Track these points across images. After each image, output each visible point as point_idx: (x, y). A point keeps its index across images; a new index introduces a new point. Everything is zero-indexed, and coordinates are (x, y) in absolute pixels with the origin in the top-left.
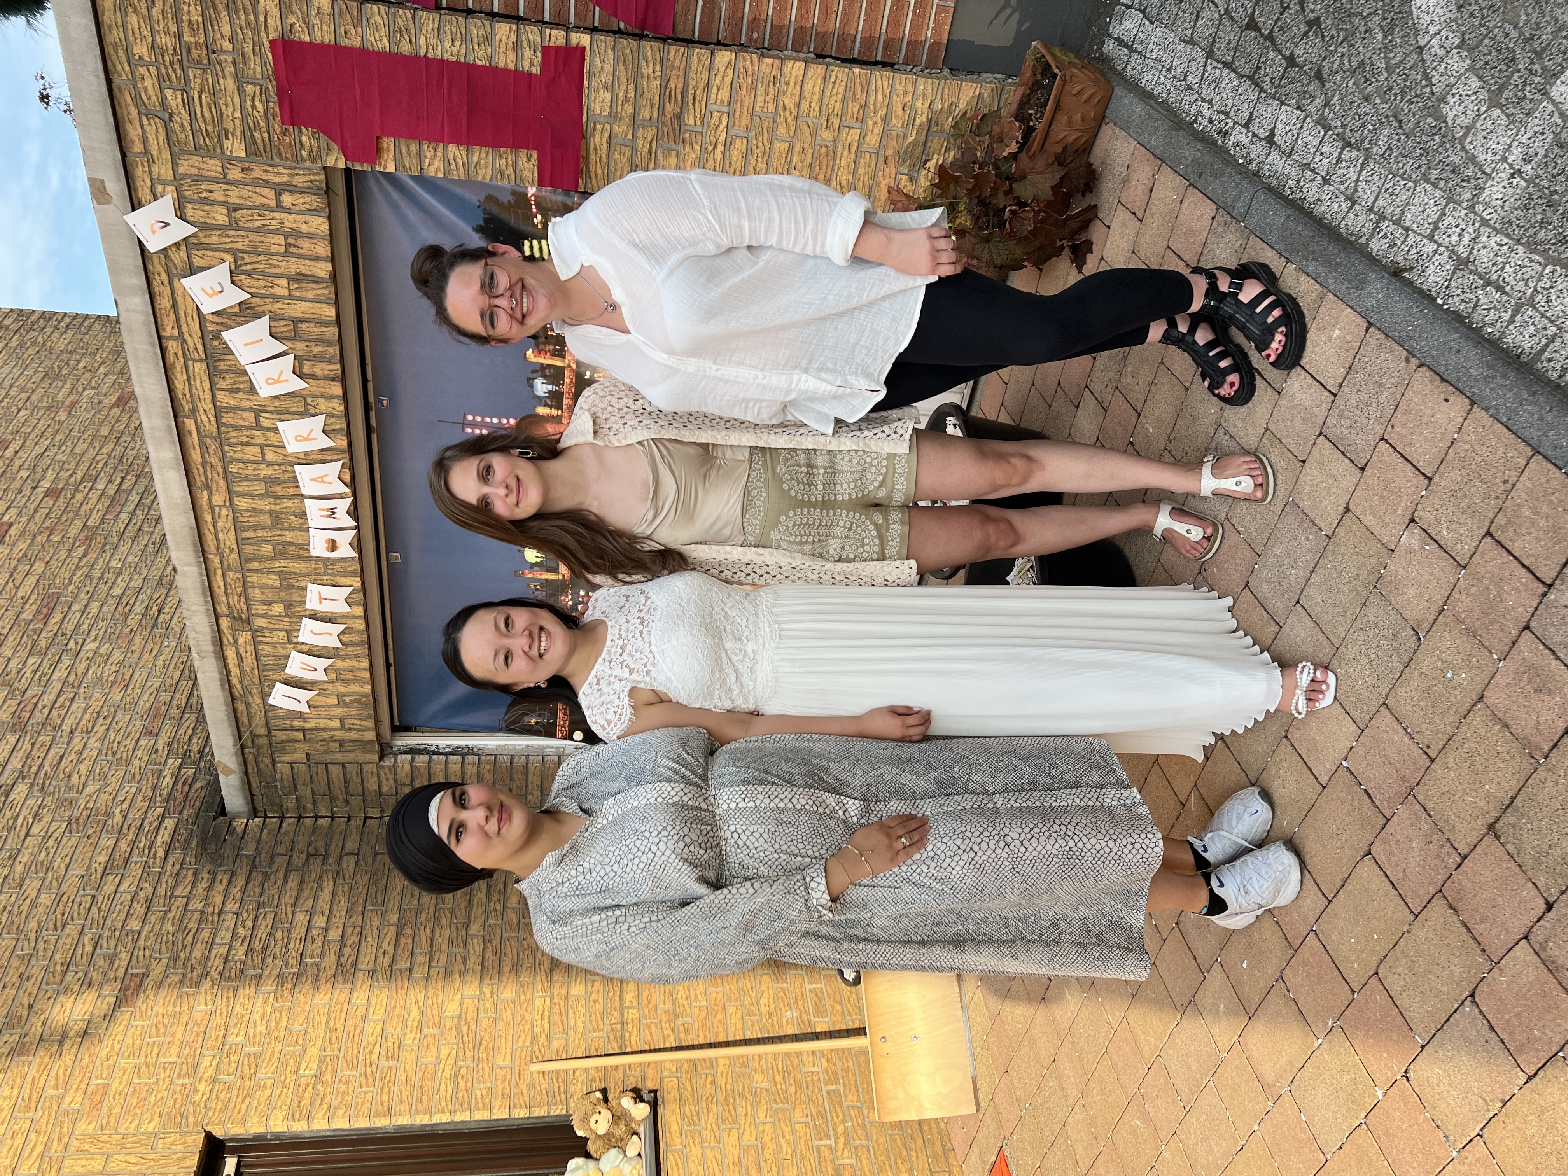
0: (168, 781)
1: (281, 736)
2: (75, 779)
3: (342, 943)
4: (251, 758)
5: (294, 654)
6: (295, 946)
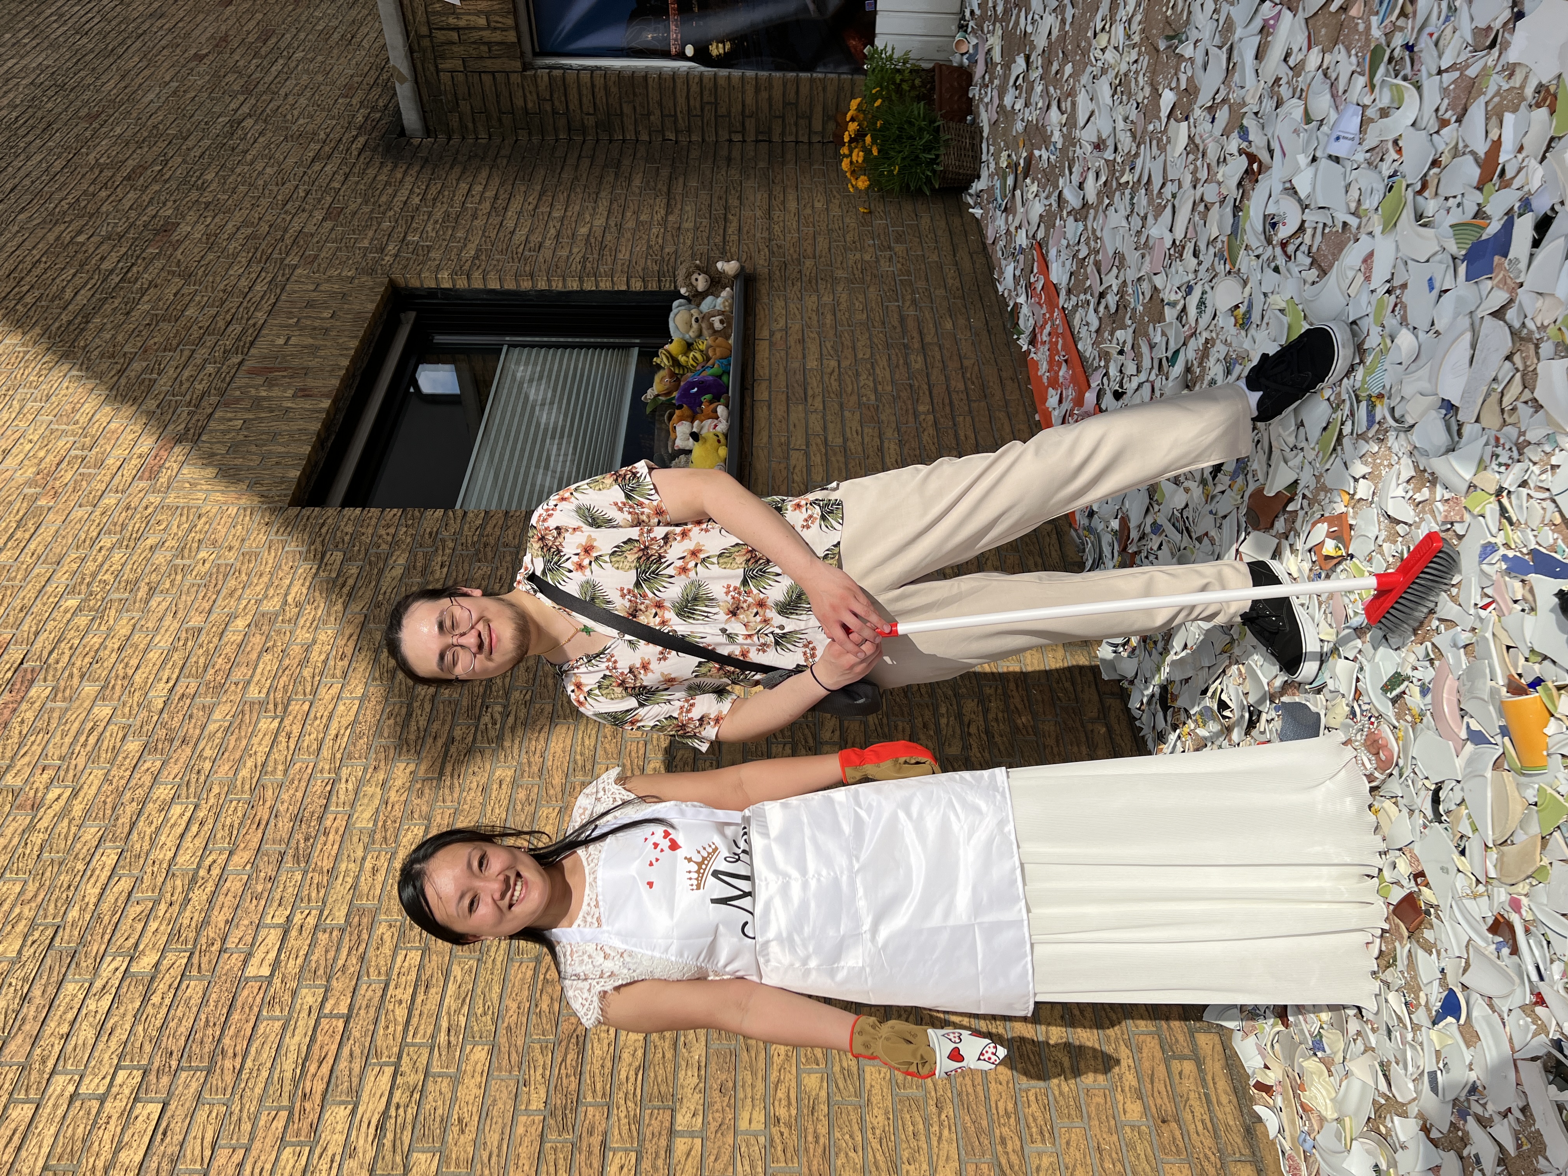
0: (360, 119)
1: (440, 36)
2: (289, 117)
3: (496, 197)
4: (419, 65)
6: (459, 198)
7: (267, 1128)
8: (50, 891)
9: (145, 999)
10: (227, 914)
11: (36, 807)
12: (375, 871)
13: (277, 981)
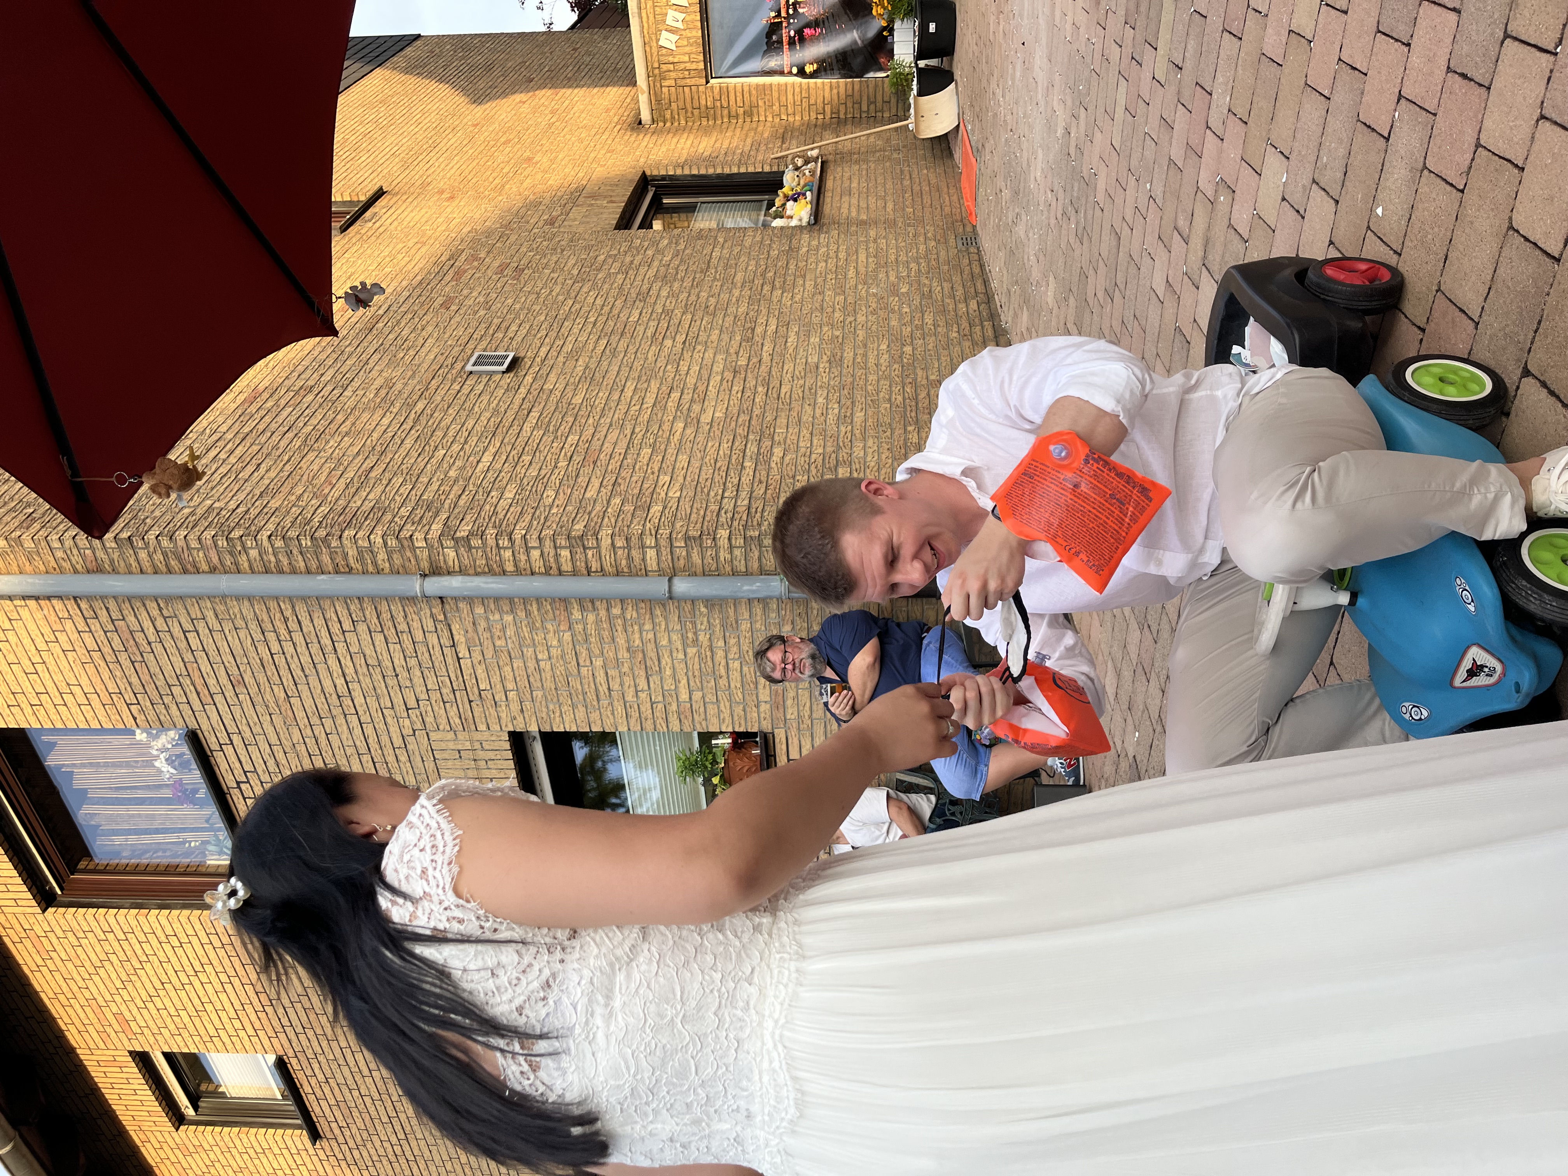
1: (664, 67)
2: (578, 120)
4: (652, 83)
5: (670, 11)
7: (645, 343)
8: (551, 308)
9: (594, 325)
10: (618, 310)
13: (640, 321)
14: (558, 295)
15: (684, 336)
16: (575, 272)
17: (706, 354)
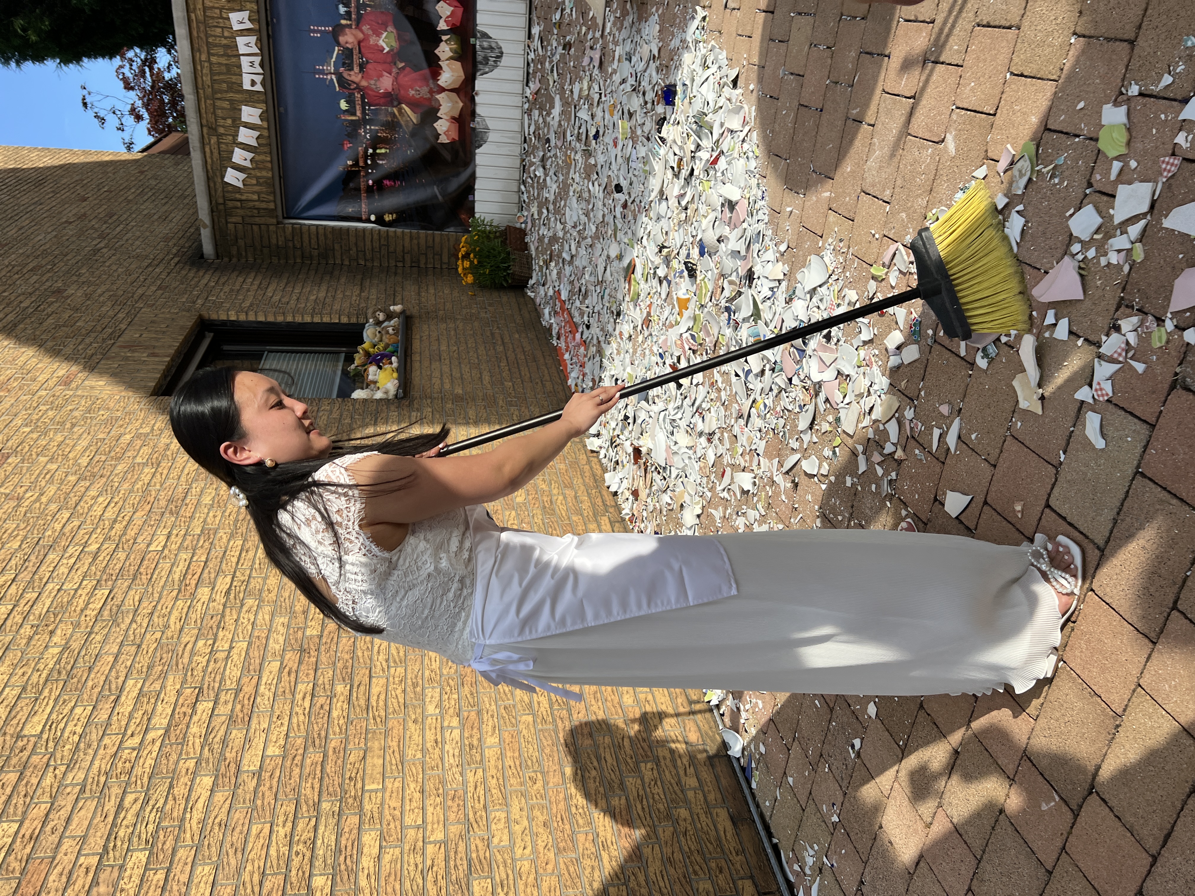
1: (230, 204)
2: (130, 249)
3: (260, 283)
4: (216, 219)
5: (236, 149)
6: (238, 283)
7: (168, 595)
8: (34, 526)
9: (95, 559)
10: (135, 531)
11: (19, 499)
12: (215, 516)
13: (166, 552)
14: (50, 501)
15: (228, 579)
16: (84, 461)
17: (260, 616)
